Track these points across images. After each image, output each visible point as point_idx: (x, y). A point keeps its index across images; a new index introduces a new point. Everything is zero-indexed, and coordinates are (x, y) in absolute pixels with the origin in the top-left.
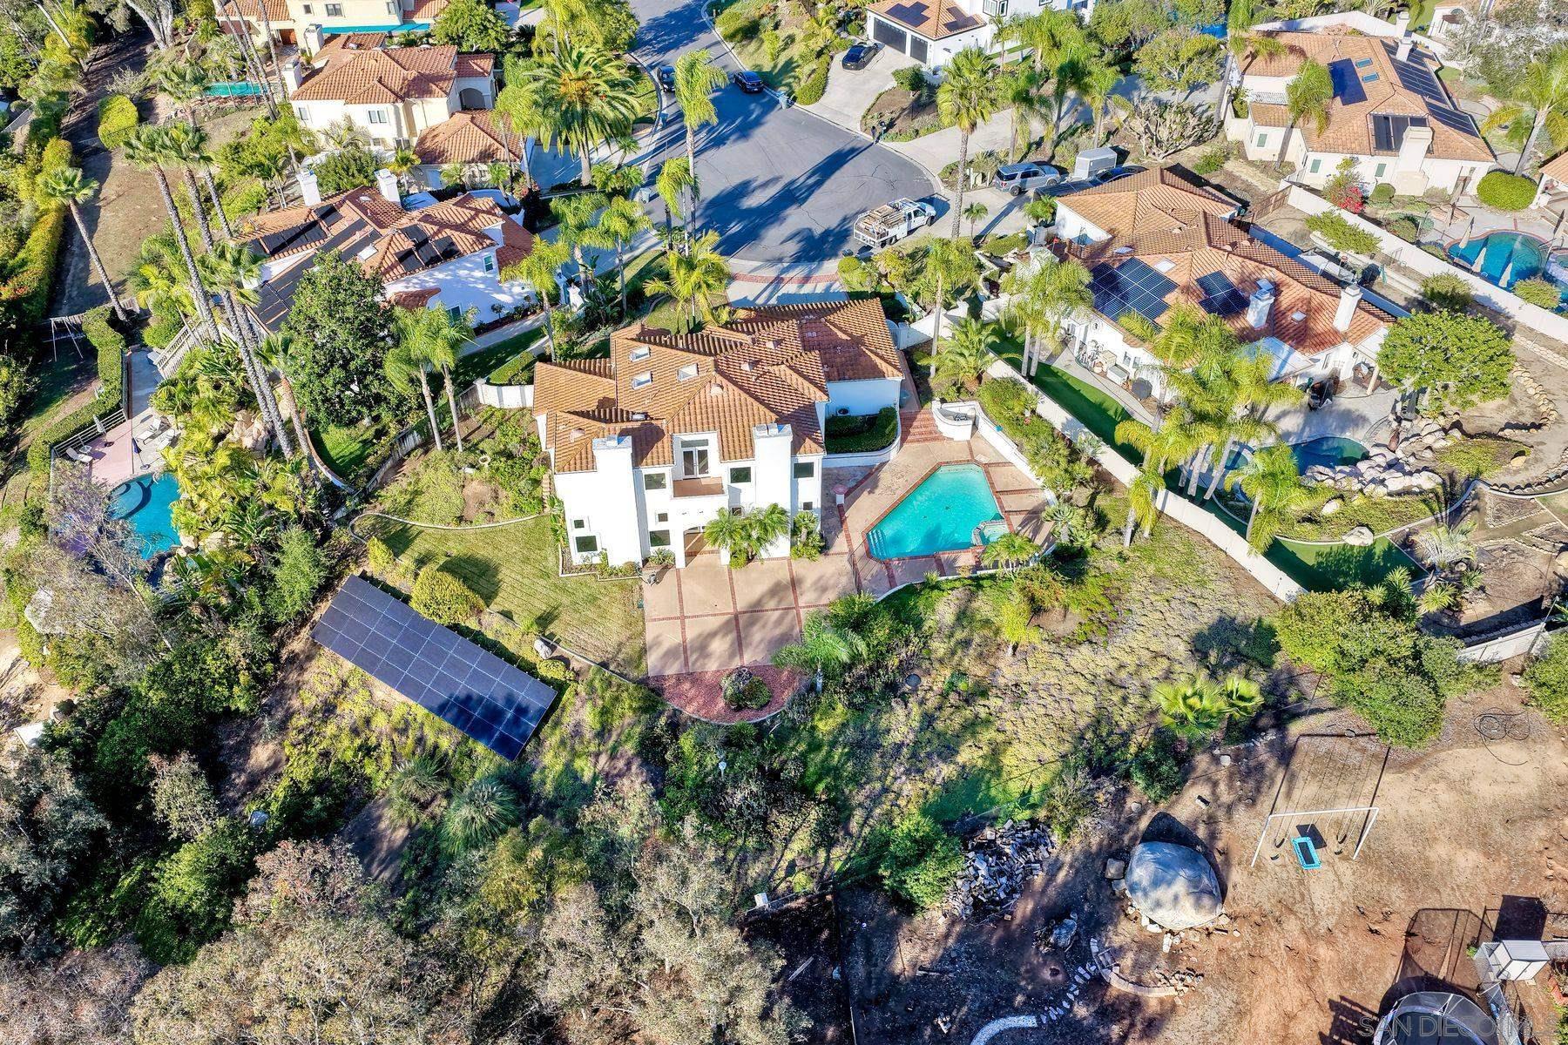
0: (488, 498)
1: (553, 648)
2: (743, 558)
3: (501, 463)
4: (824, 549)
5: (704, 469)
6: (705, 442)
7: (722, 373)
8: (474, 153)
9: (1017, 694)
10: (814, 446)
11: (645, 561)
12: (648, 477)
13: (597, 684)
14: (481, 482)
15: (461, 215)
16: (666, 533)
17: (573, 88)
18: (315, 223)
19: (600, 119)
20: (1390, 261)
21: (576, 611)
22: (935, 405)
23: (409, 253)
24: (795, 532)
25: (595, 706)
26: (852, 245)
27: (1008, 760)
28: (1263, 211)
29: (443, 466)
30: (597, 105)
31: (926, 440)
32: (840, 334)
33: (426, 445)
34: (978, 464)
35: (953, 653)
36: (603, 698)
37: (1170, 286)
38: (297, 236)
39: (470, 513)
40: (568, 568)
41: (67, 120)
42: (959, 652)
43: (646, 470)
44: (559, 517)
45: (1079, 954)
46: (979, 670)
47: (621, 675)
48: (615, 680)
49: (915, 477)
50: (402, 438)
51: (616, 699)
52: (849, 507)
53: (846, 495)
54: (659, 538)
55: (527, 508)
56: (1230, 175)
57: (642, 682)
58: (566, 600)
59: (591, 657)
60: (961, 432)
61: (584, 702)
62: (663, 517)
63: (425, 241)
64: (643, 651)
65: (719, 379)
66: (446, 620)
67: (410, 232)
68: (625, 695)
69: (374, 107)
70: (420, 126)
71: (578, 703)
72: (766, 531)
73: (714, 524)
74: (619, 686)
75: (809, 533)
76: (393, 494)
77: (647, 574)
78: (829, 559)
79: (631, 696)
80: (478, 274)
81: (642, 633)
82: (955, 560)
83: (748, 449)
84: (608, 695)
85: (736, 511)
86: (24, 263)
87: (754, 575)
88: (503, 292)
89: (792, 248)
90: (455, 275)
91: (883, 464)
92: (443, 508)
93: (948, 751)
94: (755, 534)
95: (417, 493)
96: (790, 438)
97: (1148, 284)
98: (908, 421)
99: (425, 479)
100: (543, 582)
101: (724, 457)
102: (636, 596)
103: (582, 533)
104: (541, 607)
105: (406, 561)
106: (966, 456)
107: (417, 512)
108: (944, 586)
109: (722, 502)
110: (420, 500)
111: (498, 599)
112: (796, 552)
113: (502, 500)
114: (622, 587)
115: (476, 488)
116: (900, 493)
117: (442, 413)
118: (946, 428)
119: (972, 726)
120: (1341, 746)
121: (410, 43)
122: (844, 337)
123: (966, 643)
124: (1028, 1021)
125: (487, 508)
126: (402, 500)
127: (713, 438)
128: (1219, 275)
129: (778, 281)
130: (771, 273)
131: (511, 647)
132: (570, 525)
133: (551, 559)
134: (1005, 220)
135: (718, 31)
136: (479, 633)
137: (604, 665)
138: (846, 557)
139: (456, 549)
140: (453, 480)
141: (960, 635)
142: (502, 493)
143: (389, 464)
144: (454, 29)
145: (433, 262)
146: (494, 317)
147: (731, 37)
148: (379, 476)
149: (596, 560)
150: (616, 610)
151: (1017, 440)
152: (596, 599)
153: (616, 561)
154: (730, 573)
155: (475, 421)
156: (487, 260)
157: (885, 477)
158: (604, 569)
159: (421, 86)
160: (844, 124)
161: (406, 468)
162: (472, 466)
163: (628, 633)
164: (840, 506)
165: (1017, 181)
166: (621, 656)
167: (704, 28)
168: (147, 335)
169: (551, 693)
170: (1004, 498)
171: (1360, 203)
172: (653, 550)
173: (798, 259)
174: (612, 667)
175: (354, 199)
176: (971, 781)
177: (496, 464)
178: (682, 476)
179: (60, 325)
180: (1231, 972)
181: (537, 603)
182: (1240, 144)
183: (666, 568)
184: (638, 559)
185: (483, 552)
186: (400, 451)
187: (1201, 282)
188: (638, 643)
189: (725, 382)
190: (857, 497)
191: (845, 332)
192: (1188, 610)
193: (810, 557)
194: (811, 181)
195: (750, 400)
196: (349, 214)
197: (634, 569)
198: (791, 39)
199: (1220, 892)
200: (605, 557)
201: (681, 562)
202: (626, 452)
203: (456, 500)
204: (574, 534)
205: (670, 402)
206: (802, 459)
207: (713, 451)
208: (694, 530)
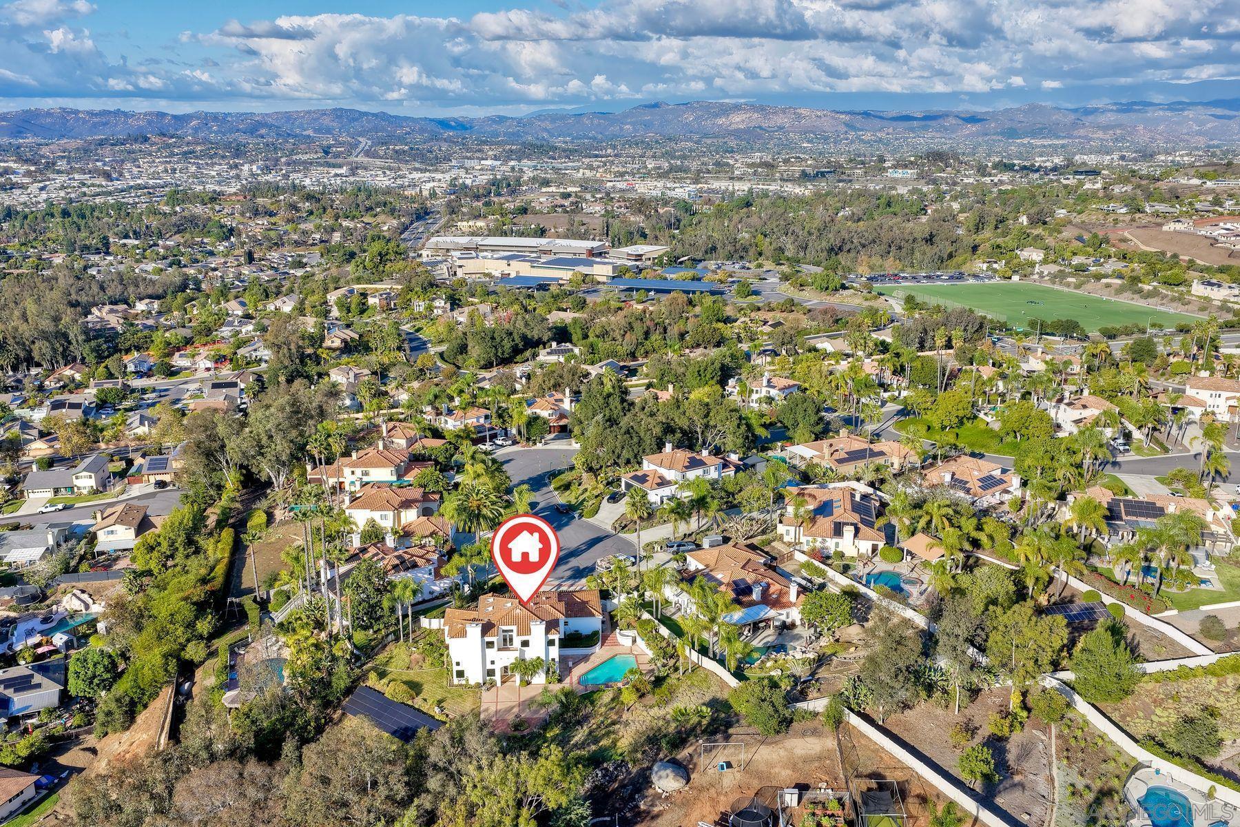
0: (421, 660)
1: (442, 711)
2: (525, 682)
3: (428, 648)
4: (560, 680)
5: (511, 643)
6: (511, 631)
7: (521, 605)
8: (428, 533)
9: (627, 724)
10: (558, 632)
11: (484, 683)
12: (488, 643)
14: (418, 654)
15: (422, 552)
16: (494, 670)
17: (475, 504)
18: (358, 554)
19: (485, 517)
20: (831, 580)
21: (454, 699)
22: (618, 632)
23: (397, 565)
24: (547, 672)
26: (595, 574)
27: (619, 744)
28: (782, 561)
29: (403, 648)
30: (485, 511)
31: (612, 645)
32: (577, 600)
33: (397, 639)
34: (634, 654)
37: (721, 583)
39: (412, 666)
40: (452, 685)
41: (231, 521)
43: (487, 639)
44: (450, 663)
45: (632, 798)
46: (614, 717)
49: (606, 658)
50: (387, 635)
52: (573, 667)
53: (574, 663)
54: (491, 673)
55: (436, 664)
56: (773, 548)
58: (449, 696)
59: (458, 714)
60: (628, 642)
62: (493, 663)
63: (404, 561)
64: (480, 713)
65: (520, 607)
66: (399, 701)
67: (398, 557)
69: (383, 513)
70: (403, 522)
72: (535, 669)
73: (513, 665)
75: (554, 673)
76: (381, 658)
77: (484, 688)
80: (426, 576)
81: (480, 707)
83: (528, 632)
85: (523, 660)
86: (214, 578)
87: (529, 689)
88: (435, 586)
89: (569, 573)
90: (416, 576)
91: (590, 653)
92: (401, 663)
93: (597, 742)
94: (530, 671)
95: (391, 658)
96: (544, 626)
98: (605, 639)
99: (395, 653)
100: (440, 690)
101: (519, 635)
102: (478, 696)
103: (459, 668)
104: (439, 698)
105: (385, 681)
106: (629, 652)
107: (390, 665)
108: (607, 692)
109: (517, 654)
110: (392, 660)
111: (422, 695)
112: (548, 680)
113: (427, 661)
114: (473, 694)
115: (415, 656)
116: (598, 663)
117: (405, 628)
118: (620, 639)
119: (608, 734)
120: (748, 738)
121: (400, 487)
122: (579, 601)
123: (612, 709)
125: (420, 664)
126: (385, 660)
127: (514, 628)
128: (743, 580)
129: (560, 585)
130: (557, 583)
131: (425, 711)
132: (454, 666)
133: (445, 682)
134: (667, 564)
135: (552, 487)
136: (413, 706)
137: (463, 716)
138: (569, 684)
139: (406, 678)
140: (407, 653)
141: (610, 706)
142: (427, 658)
143: (381, 646)
144: (423, 481)
145: (407, 569)
146: (430, 597)
147: (557, 489)
148: (376, 651)
149: (463, 682)
150: (470, 699)
151: (650, 643)
152: (462, 696)
153: (472, 682)
154: (519, 689)
155: (418, 633)
156: (430, 571)
157: (592, 658)
158: (467, 686)
159: (407, 504)
160: (603, 526)
161: (388, 648)
162: (415, 648)
163: (474, 707)
164: (569, 665)
165: (675, 548)
166: (471, 714)
167: (546, 485)
168: (270, 607)
171: (825, 559)
172: (488, 678)
173: (570, 578)
175: (375, 545)
176: (603, 750)
177: (425, 648)
178: (502, 646)
179: (231, 603)
180: (687, 804)
181: (438, 696)
182: (782, 535)
183: (493, 686)
184: (481, 681)
185: (418, 679)
186: (386, 641)
187: (735, 582)
188: (478, 710)
189: (522, 608)
190: (578, 665)
193: (554, 683)
194: (583, 548)
195: (532, 615)
196: (372, 550)
197: (478, 686)
198: (586, 490)
199: (688, 780)
200: (468, 680)
201: (499, 684)
202: (479, 629)
203: (407, 660)
204: (455, 668)
205: (499, 615)
206: (551, 637)
207: (514, 634)
208: (506, 668)
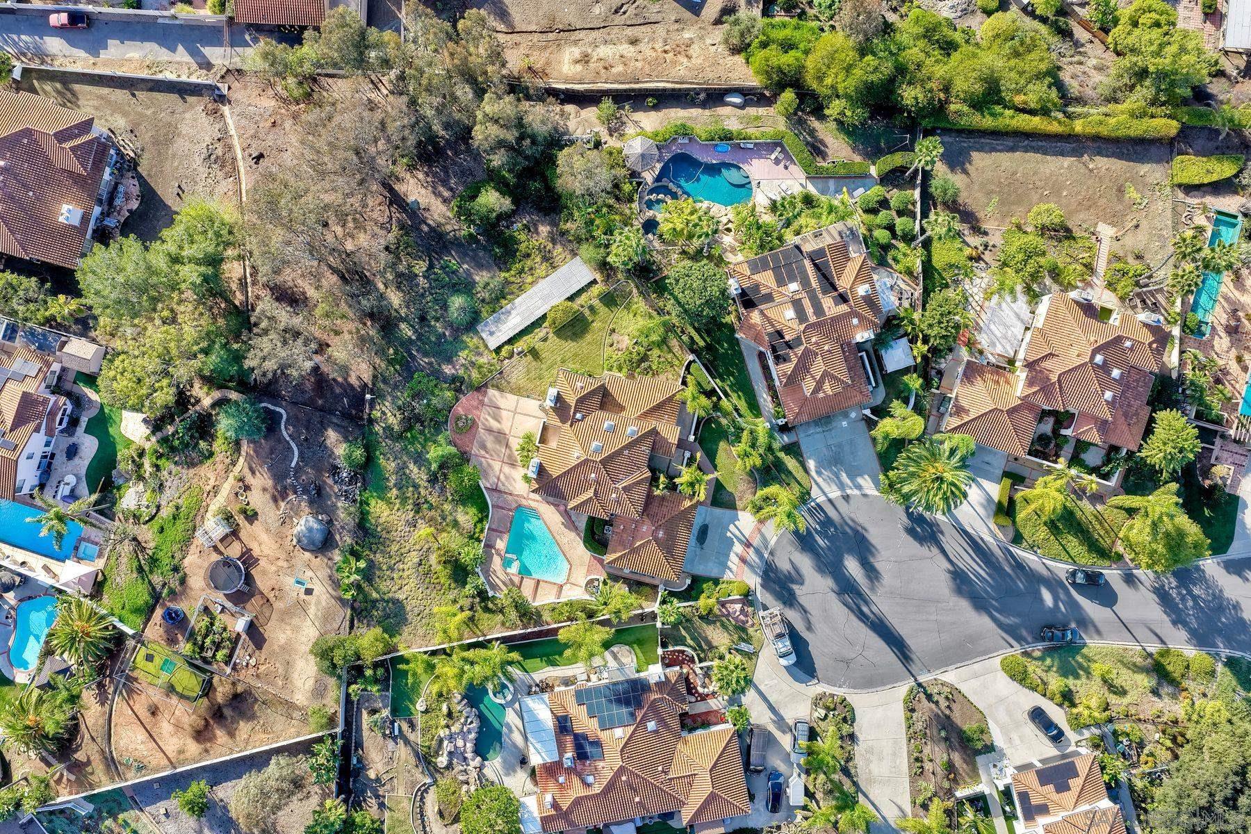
1: (519, 354)
9: (411, 525)
13: (493, 368)
18: (836, 290)
27: (385, 506)
38: (827, 279)
45: (305, 491)
46: (429, 516)
47: (493, 378)
51: (484, 374)
57: (485, 386)
58: (544, 366)
59: (508, 369)
63: (790, 348)
64: (501, 391)
68: (482, 377)
74: (488, 376)
79: (481, 379)
81: (511, 393)
84: (487, 371)
89: (784, 566)
93: (399, 486)
97: (611, 718)
104: (544, 355)
108: (479, 526)
111: (555, 337)
116: (557, 536)
119: (405, 501)
122: (638, 544)
124: (293, 465)
128: (601, 757)
129: (749, 545)
134: (764, 706)
163: (513, 387)
166: (503, 381)
170: (534, 582)
176: (383, 489)
181: (547, 354)
188: (506, 390)
192: (416, 611)
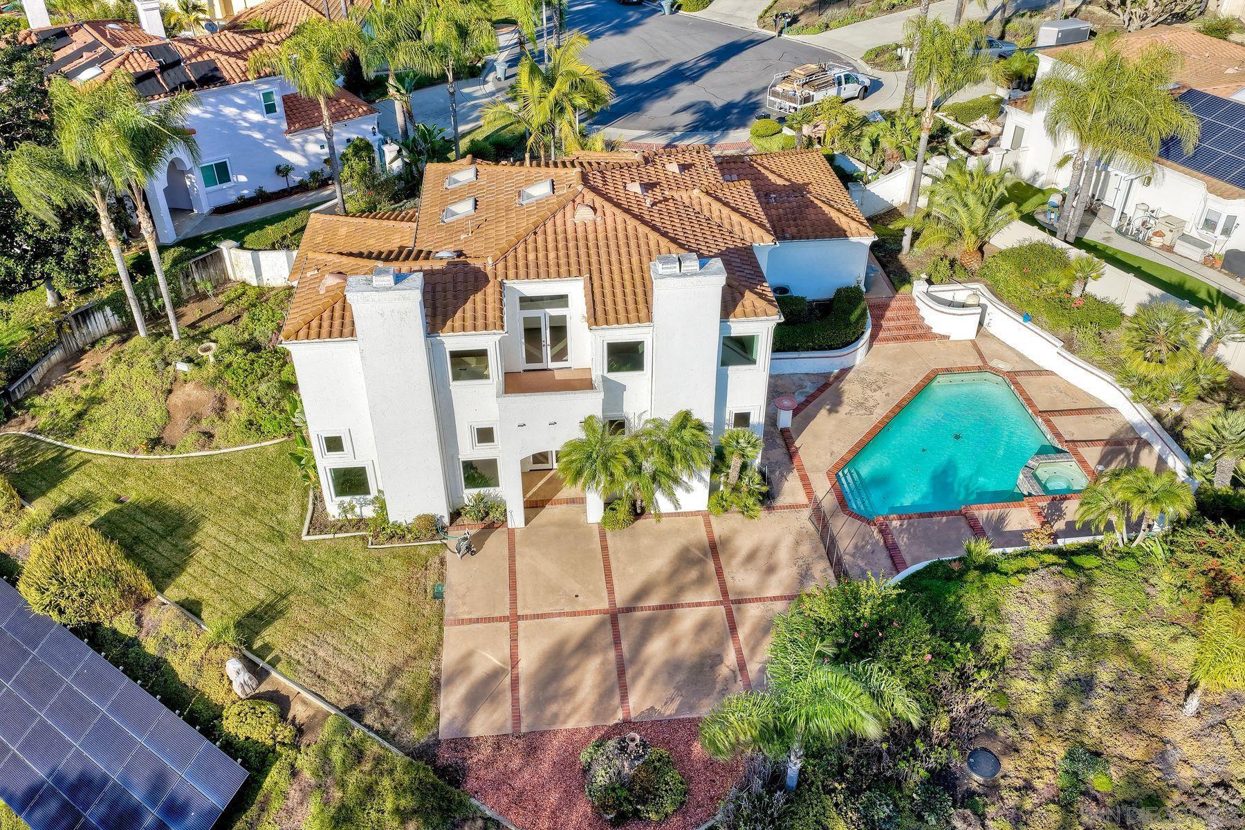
0: (207, 411)
1: (260, 674)
2: (623, 510)
3: (238, 358)
4: (767, 499)
5: (561, 355)
6: (561, 300)
7: (595, 190)
10: (761, 304)
11: (455, 515)
12: (457, 356)
13: (337, 755)
14: (200, 386)
16: (492, 464)
21: (318, 602)
22: (919, 287)
23: (150, 75)
24: (720, 460)
25: (326, 803)
29: (144, 360)
31: (907, 338)
32: (772, 178)
33: (127, 331)
34: (996, 372)
35: (1060, 706)
36: (343, 785)
39: (174, 433)
40: (319, 524)
42: (1074, 706)
43: (453, 341)
46: (1132, 748)
47: (384, 734)
48: (374, 747)
49: (899, 391)
50: (88, 316)
51: (369, 791)
52: (800, 430)
53: (796, 412)
54: (478, 474)
55: (267, 426)
57: (423, 754)
58: (304, 583)
59: (332, 695)
60: (960, 327)
61: (305, 795)
62: (485, 435)
63: (177, 63)
64: (435, 686)
65: (589, 196)
66: (72, 617)
67: (157, 52)
68: (386, 782)
71: (295, 795)
72: (671, 458)
73: (574, 446)
74: (378, 760)
75: (744, 467)
76: (55, 402)
77: (455, 537)
78: (775, 516)
79: (399, 790)
80: (255, 116)
81: (436, 650)
82: (1001, 519)
83: (641, 308)
84: (353, 778)
85: (618, 426)
87: (645, 541)
88: (293, 149)
89: (687, 118)
90: (218, 114)
91: (845, 371)
92: (135, 428)
94: (648, 466)
95: (94, 401)
96: (721, 280)
98: (880, 310)
99: (110, 380)
100: (270, 549)
101: (595, 318)
102: (432, 577)
103: (341, 460)
104: (256, 594)
105: (38, 509)
106: (974, 361)
107: (88, 430)
108: (1005, 566)
109: (591, 404)
110: (96, 412)
111: (183, 579)
112: (719, 503)
113: (231, 413)
114: (409, 559)
115: (190, 394)
116: (880, 413)
118: (936, 320)
122: (780, 182)
123: (1084, 685)
125: (205, 425)
126: (68, 412)
127: (575, 289)
130: (661, 140)
131: (183, 671)
132: (317, 447)
133: (294, 509)
136: (134, 642)
137: (355, 713)
138: (806, 513)
139: (135, 491)
140: (157, 382)
141: (1067, 667)
142: (232, 403)
143: (57, 356)
145: (182, 90)
146: (279, 184)
148: (37, 374)
149: (369, 512)
150: (393, 602)
151: (1065, 331)
152: (359, 580)
153: (402, 513)
154: (603, 537)
155: (213, 301)
156: (267, 96)
157: (851, 388)
158: (383, 529)
160: (737, 24)
161: (86, 364)
162: (189, 360)
163: (410, 649)
164: (784, 432)
166: (393, 694)
169: (236, 774)
170: (1057, 421)
172: (469, 495)
173: (694, 128)
174: (369, 719)
175: (95, 23)
177: (228, 358)
178: (521, 364)
181: (252, 590)
183: (491, 527)
184: (442, 510)
185: (180, 496)
186: (79, 338)
188: (426, 668)
189: (599, 202)
190: (812, 417)
191: (780, 176)
193: (745, 510)
194: (703, 64)
195: (643, 229)
197: (433, 527)
200: (383, 507)
201: (516, 518)
202: (411, 298)
203: (155, 413)
204: (326, 463)
205: (502, 234)
206: (739, 328)
207: (576, 313)
208: (541, 458)
